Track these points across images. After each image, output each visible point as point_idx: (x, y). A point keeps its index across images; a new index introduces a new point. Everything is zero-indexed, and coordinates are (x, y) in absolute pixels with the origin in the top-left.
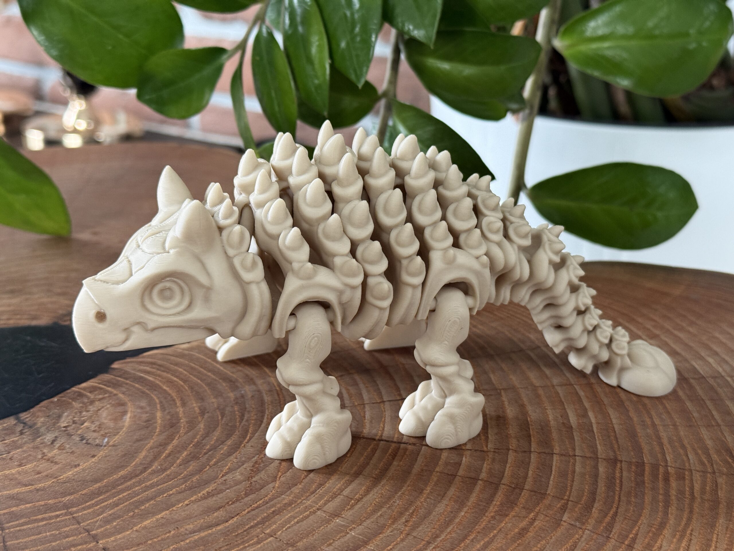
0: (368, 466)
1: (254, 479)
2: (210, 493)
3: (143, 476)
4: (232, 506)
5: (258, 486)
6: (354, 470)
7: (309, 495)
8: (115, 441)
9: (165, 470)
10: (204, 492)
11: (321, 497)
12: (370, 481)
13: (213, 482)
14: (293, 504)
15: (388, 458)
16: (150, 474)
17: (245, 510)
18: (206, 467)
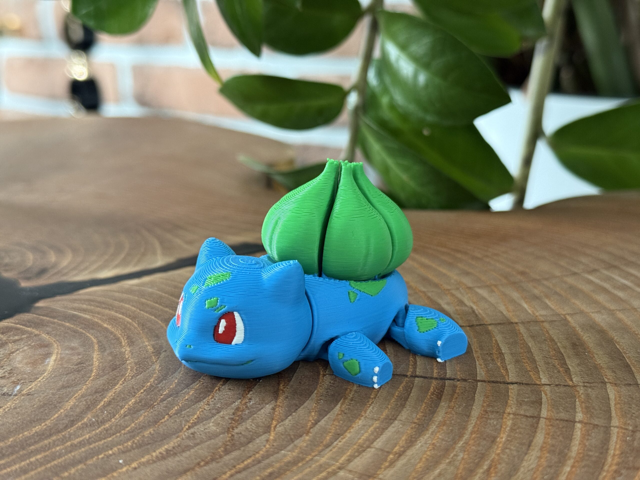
0: (405, 409)
1: (236, 431)
2: (170, 451)
3: (69, 432)
4: (205, 467)
5: (243, 440)
6: (384, 414)
7: (323, 450)
8: (30, 389)
9: (103, 422)
10: (162, 450)
11: (342, 452)
12: (412, 428)
13: (174, 436)
14: (299, 462)
15: (431, 398)
16: (79, 428)
17: (226, 472)
18: (164, 418)
